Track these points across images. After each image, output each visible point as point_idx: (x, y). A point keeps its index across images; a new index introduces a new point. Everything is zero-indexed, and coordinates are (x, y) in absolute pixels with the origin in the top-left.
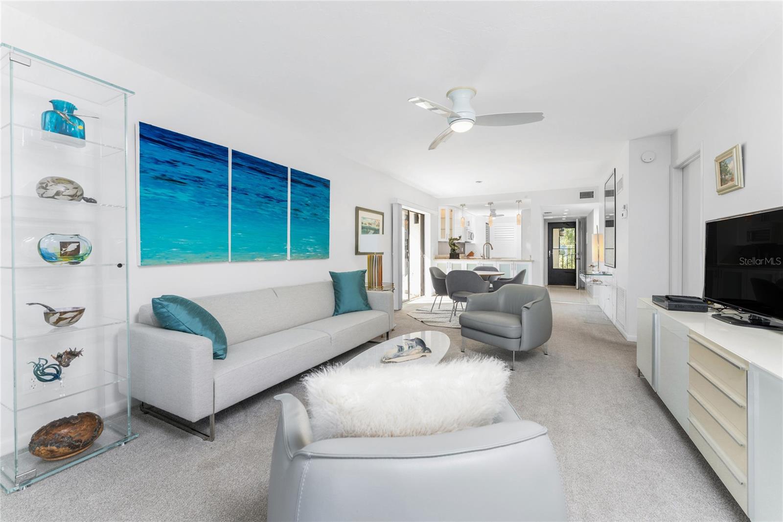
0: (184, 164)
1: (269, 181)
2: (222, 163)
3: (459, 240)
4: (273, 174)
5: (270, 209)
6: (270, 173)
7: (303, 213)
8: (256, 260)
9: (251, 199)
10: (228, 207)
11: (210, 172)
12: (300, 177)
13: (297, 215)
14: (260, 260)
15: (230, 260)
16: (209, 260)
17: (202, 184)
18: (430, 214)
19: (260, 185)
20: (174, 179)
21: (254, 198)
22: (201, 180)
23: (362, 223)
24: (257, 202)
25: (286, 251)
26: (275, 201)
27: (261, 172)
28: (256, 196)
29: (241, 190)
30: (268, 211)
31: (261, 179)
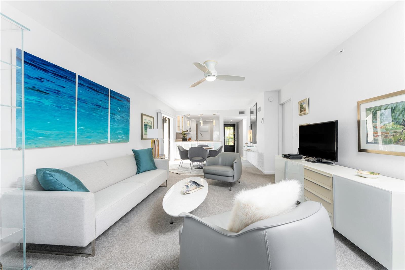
0: (48, 80)
1: (99, 96)
2: (72, 82)
3: (187, 132)
4: (101, 92)
5: (99, 113)
6: (100, 91)
7: (116, 116)
8: (91, 143)
9: (88, 106)
10: (75, 111)
11: (64, 87)
12: (115, 95)
13: (113, 117)
14: (94, 143)
15: (76, 144)
16: (63, 144)
17: (59, 95)
18: (173, 119)
19: (94, 98)
20: (41, 90)
21: (91, 106)
22: (59, 92)
23: (144, 123)
24: (92, 108)
25: (107, 138)
26: (102, 108)
27: (94, 90)
28: (91, 105)
29: (83, 101)
30: (98, 114)
31: (94, 95)
